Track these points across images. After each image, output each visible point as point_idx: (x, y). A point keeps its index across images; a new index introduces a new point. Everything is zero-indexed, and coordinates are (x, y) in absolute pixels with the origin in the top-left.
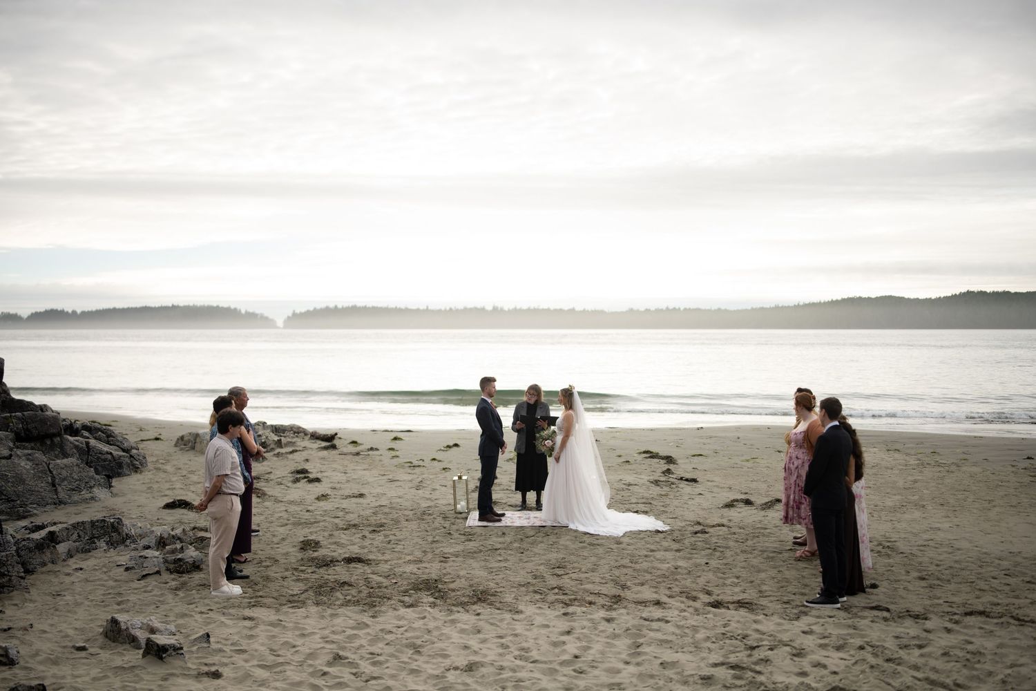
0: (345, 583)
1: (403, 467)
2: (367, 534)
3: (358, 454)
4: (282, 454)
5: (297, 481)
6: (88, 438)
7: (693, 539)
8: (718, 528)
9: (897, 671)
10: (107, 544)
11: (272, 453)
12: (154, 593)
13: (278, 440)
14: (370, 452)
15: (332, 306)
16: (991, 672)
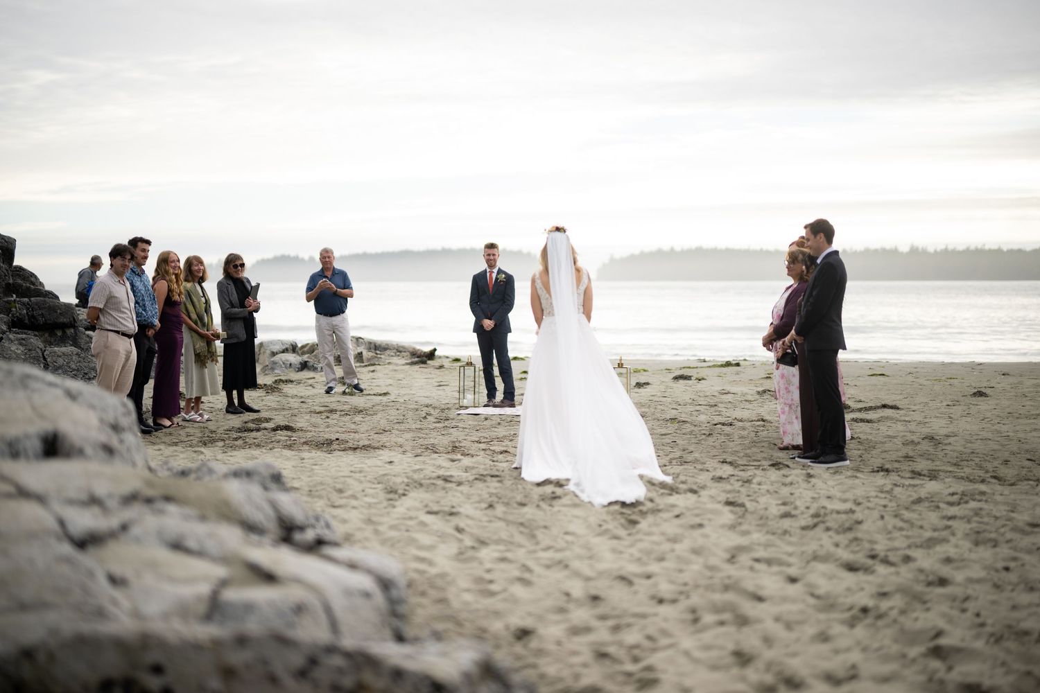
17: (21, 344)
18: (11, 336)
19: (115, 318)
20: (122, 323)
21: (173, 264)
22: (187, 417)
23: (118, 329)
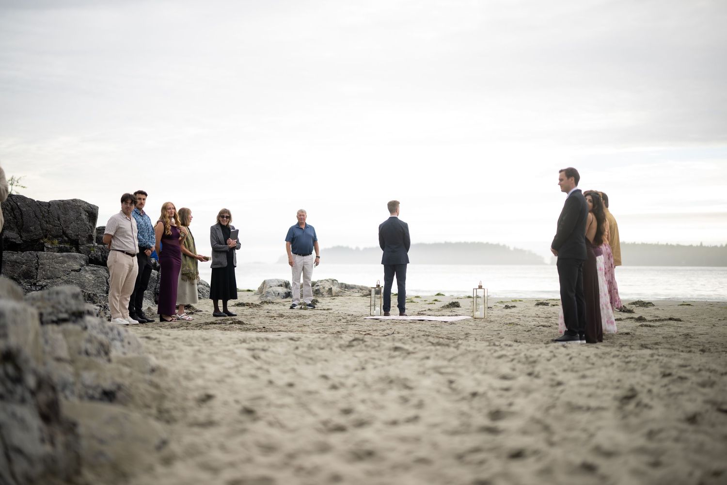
13: (329, 289)
17: (93, 273)
18: (87, 268)
19: (121, 242)
20: (126, 246)
21: (169, 211)
22: (180, 317)
23: (123, 250)
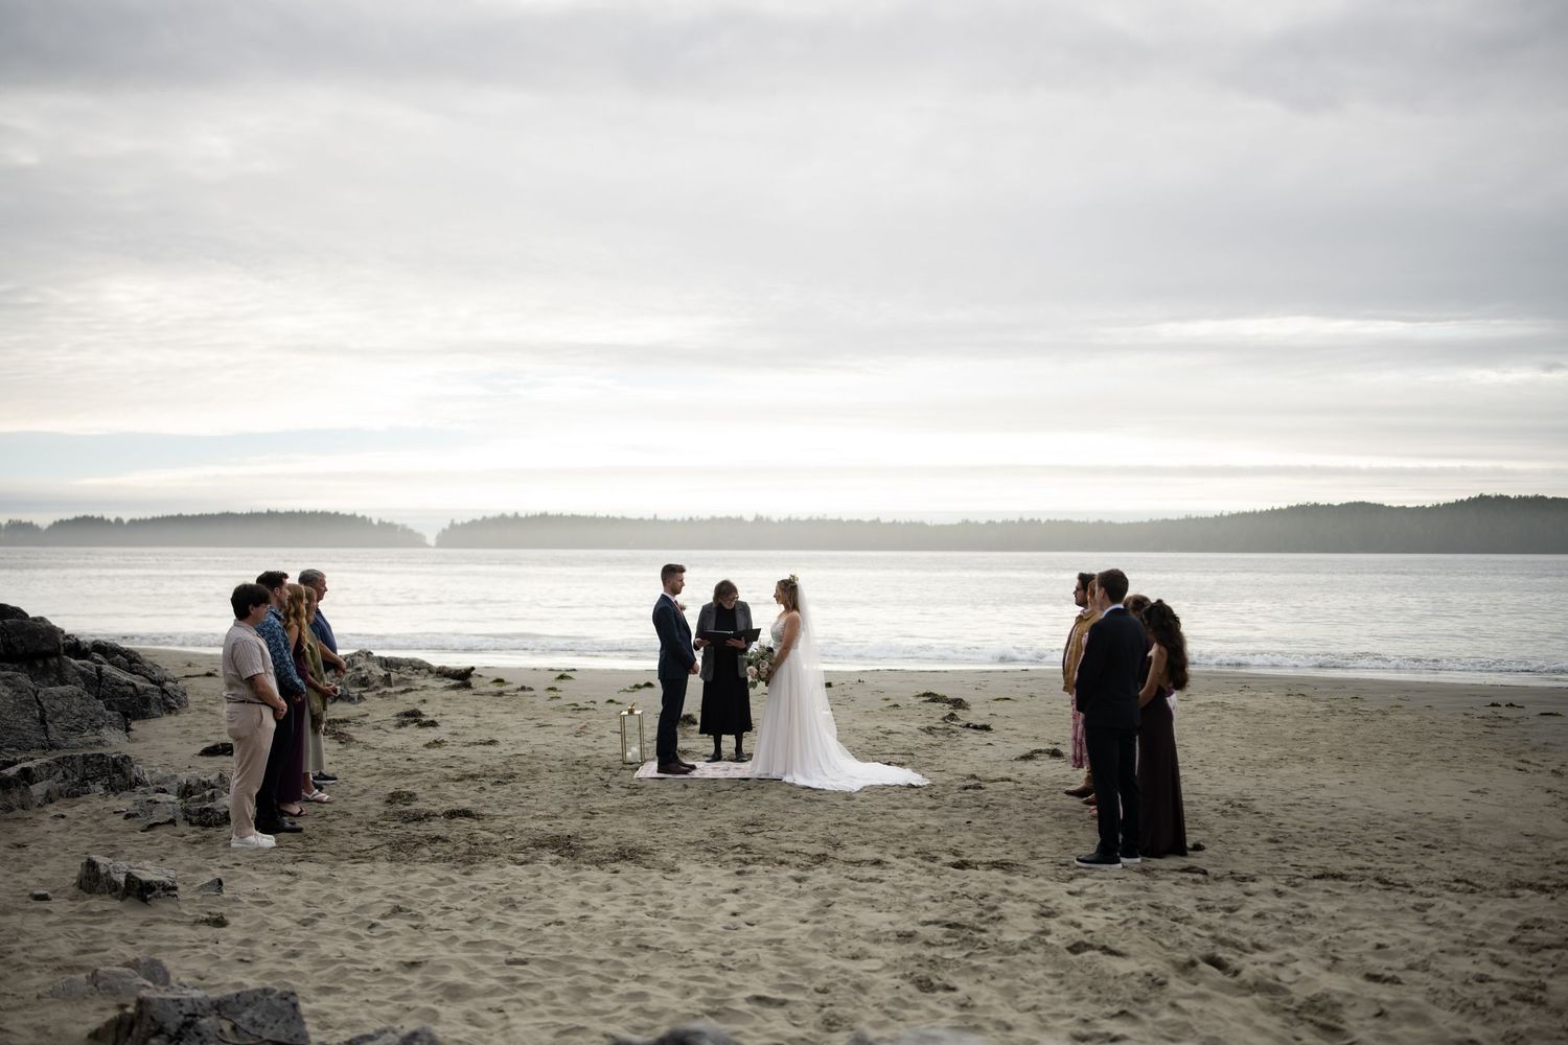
0: (438, 838)
1: (563, 710)
2: (487, 785)
3: (500, 694)
4: (390, 693)
5: (403, 724)
6: (101, 663)
7: (960, 795)
8: (1000, 783)
9: (1174, 929)
10: (106, 788)
11: (374, 693)
12: (163, 846)
13: (386, 676)
14: (520, 693)
15: (510, 514)
16: (1314, 934)
